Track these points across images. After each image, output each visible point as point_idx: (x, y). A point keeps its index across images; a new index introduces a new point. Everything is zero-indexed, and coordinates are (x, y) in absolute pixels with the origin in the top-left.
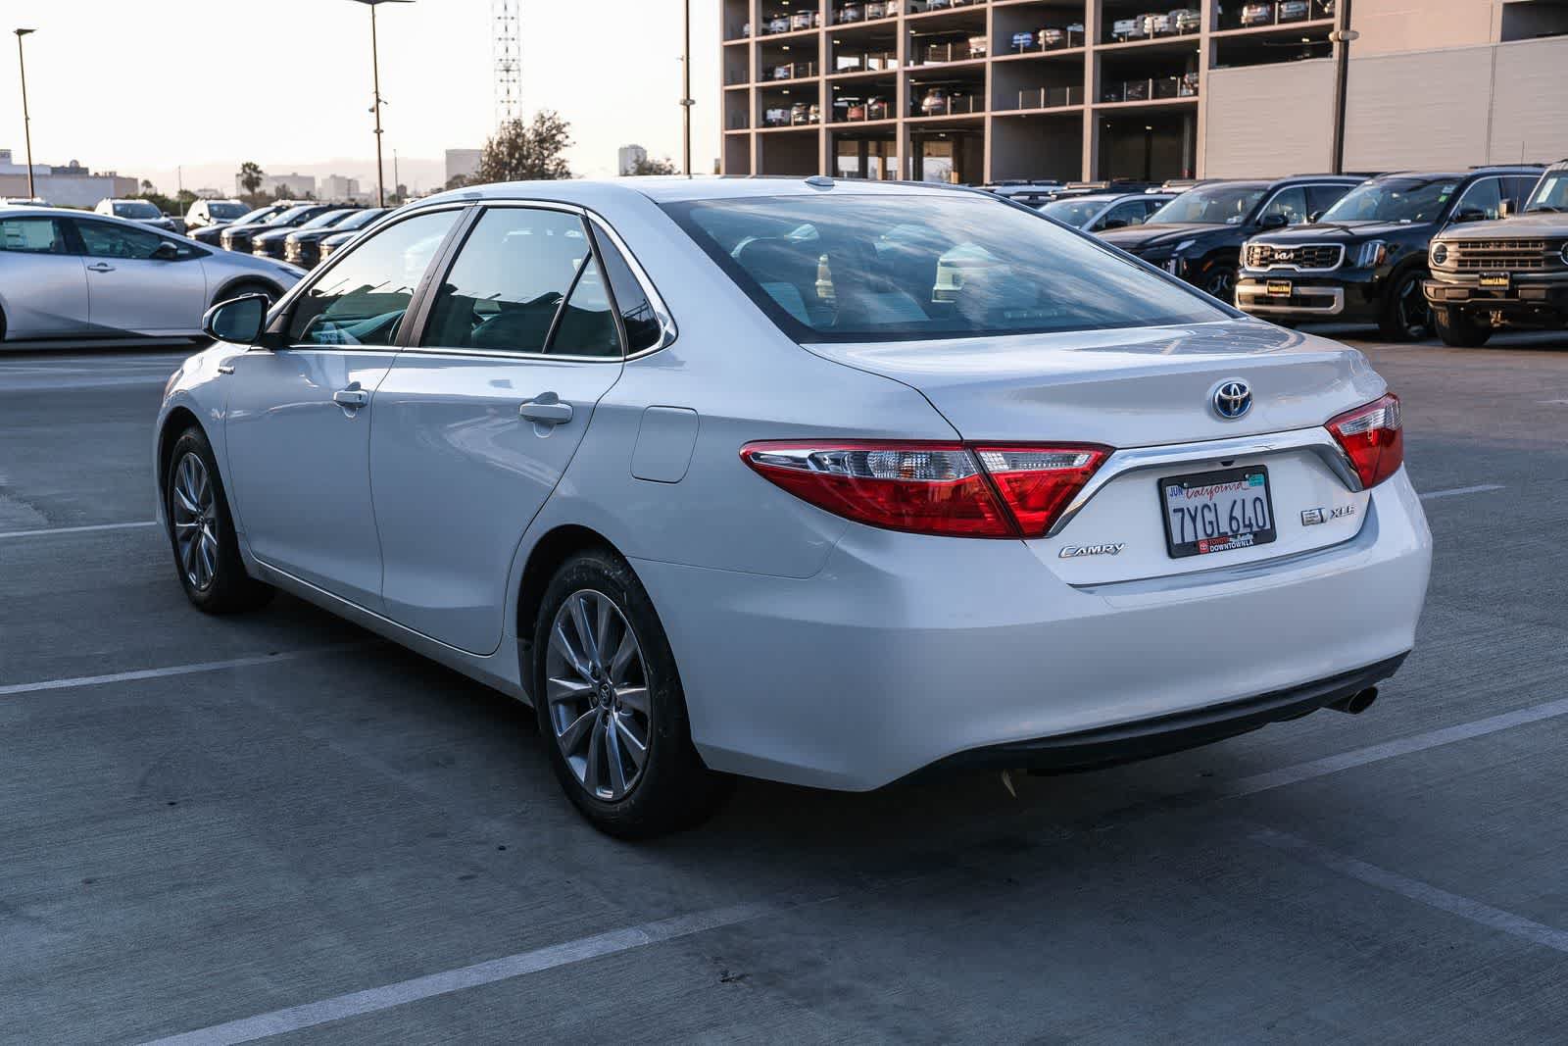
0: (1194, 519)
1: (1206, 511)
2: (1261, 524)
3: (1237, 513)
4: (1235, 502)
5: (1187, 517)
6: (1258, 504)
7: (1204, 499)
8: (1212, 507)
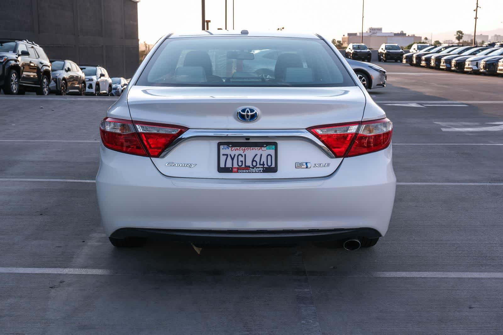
0: (233, 159)
1: (240, 157)
2: (269, 164)
3: (257, 159)
4: (256, 155)
5: (229, 158)
6: (269, 157)
7: (241, 152)
8: (244, 156)
